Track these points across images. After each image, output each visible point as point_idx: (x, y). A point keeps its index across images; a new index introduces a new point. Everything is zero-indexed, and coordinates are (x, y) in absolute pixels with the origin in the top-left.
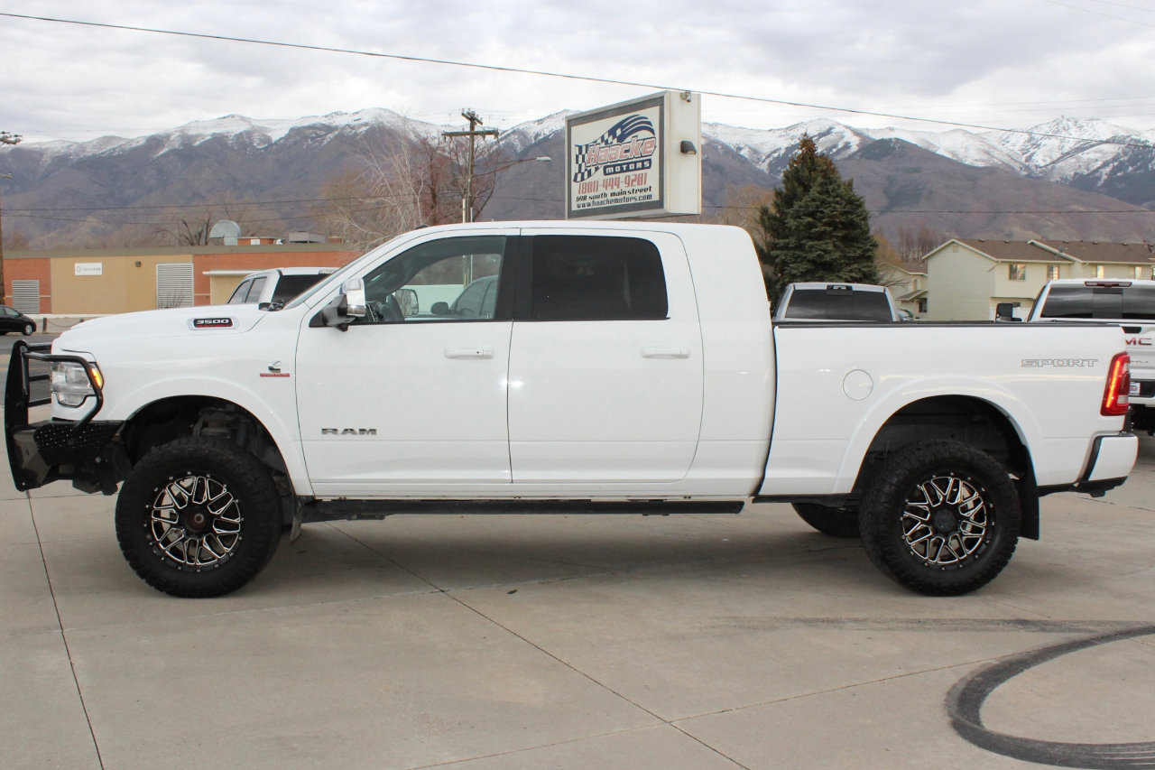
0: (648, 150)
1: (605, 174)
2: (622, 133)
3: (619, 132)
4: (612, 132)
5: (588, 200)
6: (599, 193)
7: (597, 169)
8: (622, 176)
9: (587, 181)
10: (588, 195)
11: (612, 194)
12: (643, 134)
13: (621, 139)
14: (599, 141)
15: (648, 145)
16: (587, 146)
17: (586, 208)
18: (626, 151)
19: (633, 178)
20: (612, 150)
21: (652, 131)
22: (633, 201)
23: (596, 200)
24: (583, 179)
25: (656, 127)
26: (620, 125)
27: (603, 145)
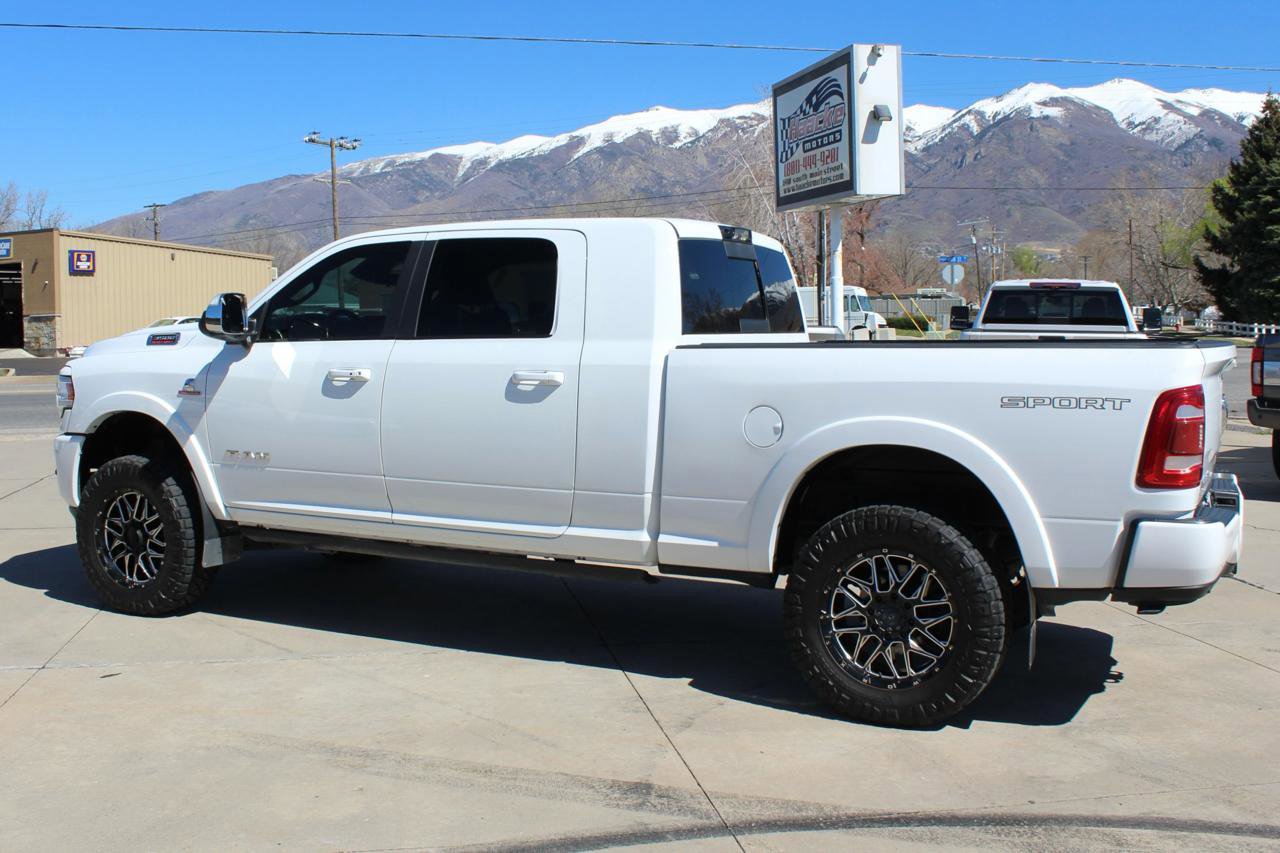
0: (839, 118)
1: (805, 152)
2: (818, 99)
3: (814, 99)
4: (809, 100)
5: (792, 184)
6: (799, 175)
7: (797, 145)
8: (818, 152)
9: (790, 161)
10: (793, 177)
11: (812, 175)
12: (834, 100)
13: (816, 108)
14: (799, 112)
15: (839, 113)
16: (789, 119)
17: (791, 193)
18: (821, 122)
19: (827, 153)
20: (809, 121)
21: (841, 95)
22: (828, 183)
23: (799, 183)
24: (787, 159)
25: (845, 91)
26: (815, 92)
27: (802, 116)
